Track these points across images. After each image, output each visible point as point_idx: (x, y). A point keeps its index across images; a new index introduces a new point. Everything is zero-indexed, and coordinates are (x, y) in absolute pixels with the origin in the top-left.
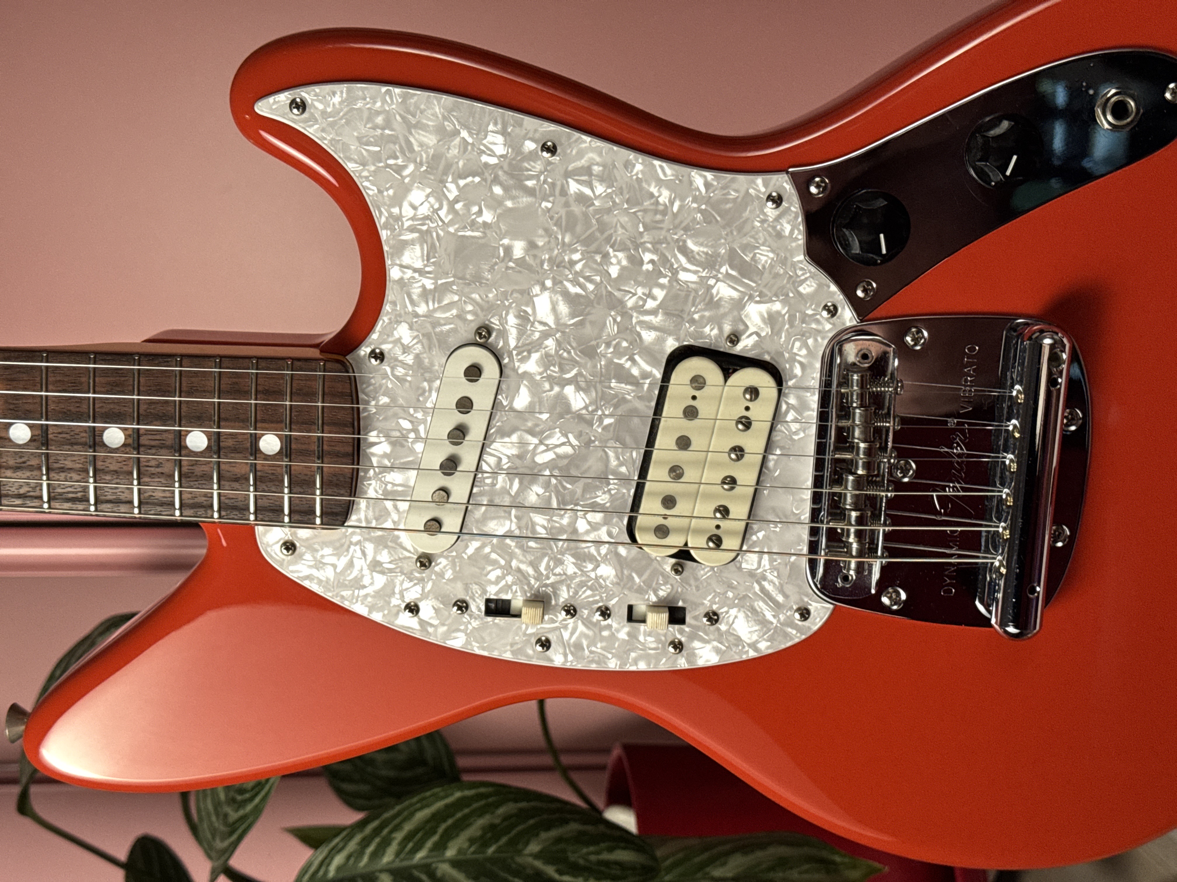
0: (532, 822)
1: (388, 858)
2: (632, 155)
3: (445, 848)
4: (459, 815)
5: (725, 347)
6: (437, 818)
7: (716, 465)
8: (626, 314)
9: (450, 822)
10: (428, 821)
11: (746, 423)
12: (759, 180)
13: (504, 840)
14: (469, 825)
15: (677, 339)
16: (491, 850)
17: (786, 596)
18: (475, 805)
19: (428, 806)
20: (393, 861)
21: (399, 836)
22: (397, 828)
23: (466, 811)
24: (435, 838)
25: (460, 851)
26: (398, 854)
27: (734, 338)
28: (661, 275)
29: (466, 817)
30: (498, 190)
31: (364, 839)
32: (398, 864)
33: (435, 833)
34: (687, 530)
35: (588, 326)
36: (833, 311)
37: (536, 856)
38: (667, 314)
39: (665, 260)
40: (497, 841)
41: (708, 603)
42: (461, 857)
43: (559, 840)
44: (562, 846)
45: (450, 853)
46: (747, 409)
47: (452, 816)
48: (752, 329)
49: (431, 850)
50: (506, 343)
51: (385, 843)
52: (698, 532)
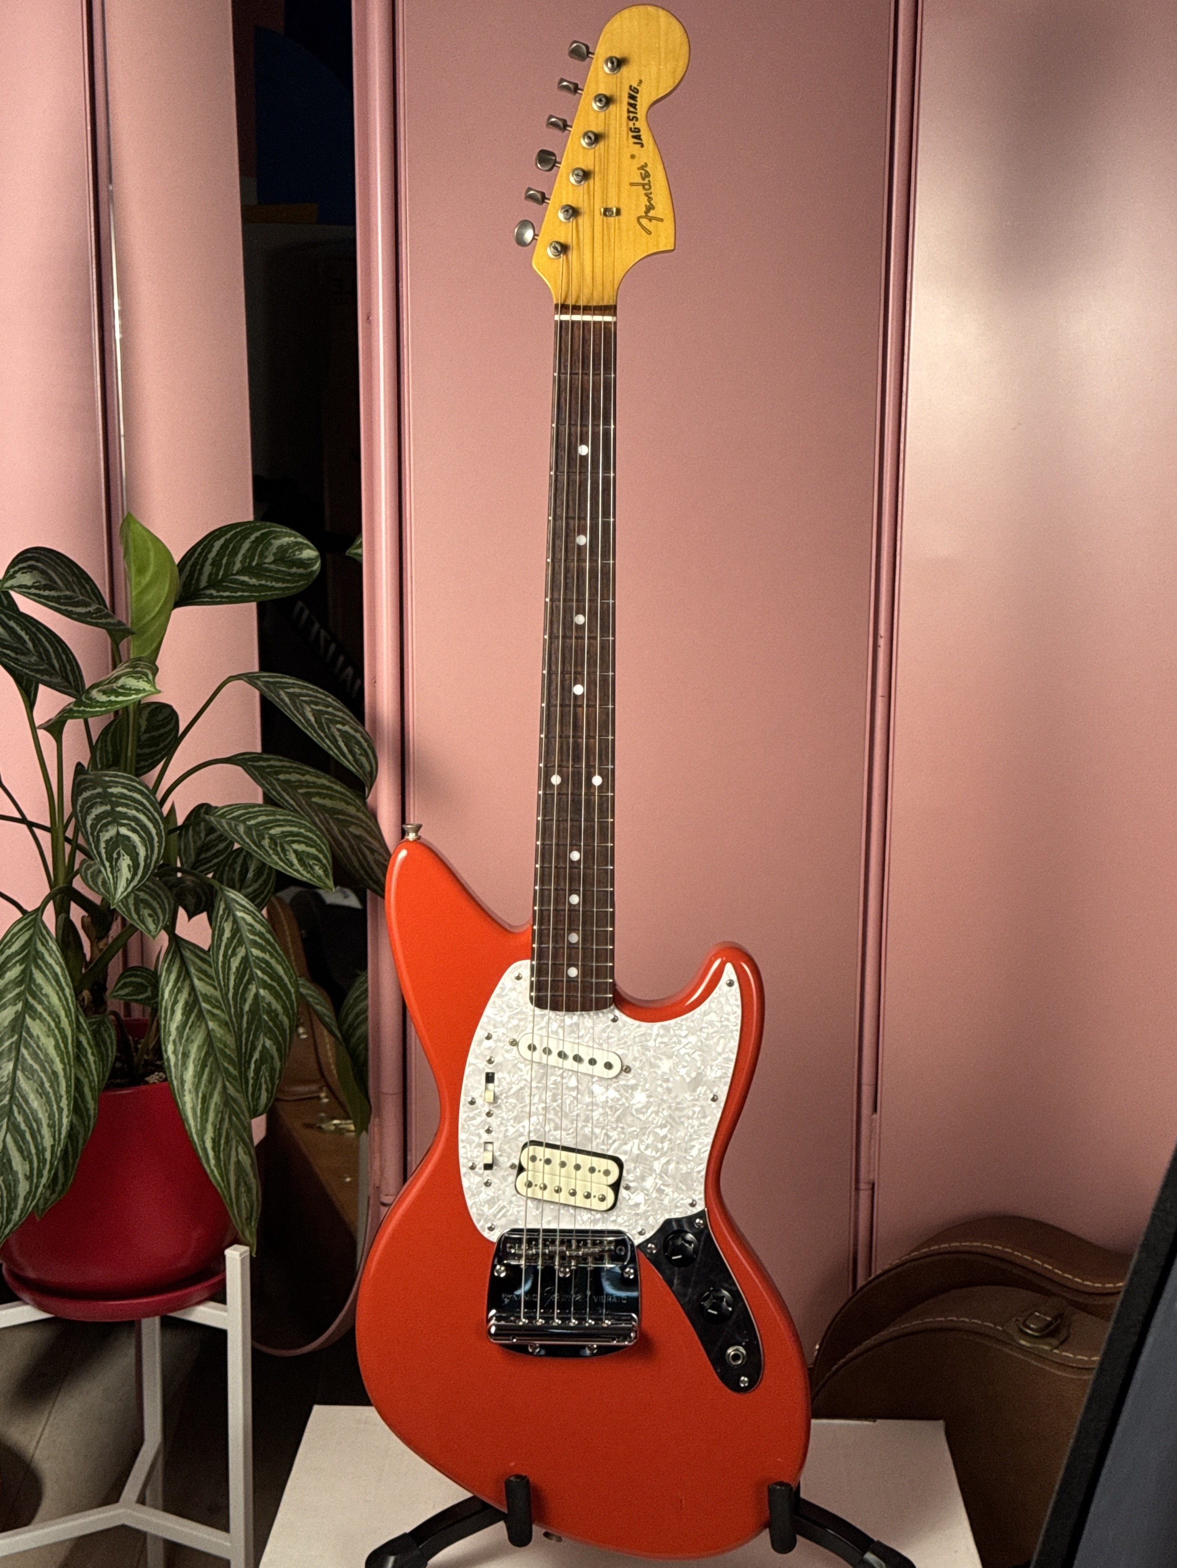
0: (280, 1039)
1: (255, 952)
2: (712, 1137)
3: (264, 988)
4: (282, 993)
5: (623, 1184)
6: (279, 980)
7: (568, 1184)
8: (637, 1136)
9: (278, 988)
10: (277, 973)
11: (588, 1196)
12: (702, 1196)
13: (271, 1024)
14: (277, 1001)
15: (626, 1161)
16: (265, 1017)
17: (500, 1219)
18: (287, 1002)
19: (286, 973)
20: (253, 955)
21: (267, 957)
22: (271, 955)
23: (284, 998)
24: (269, 981)
25: (263, 997)
26: (257, 958)
27: (627, 1188)
28: (657, 1152)
29: (281, 997)
30: (694, 1075)
31: (262, 934)
32: (251, 959)
33: (272, 980)
34: (534, 1171)
35: (632, 1118)
36: (641, 1233)
37: (264, 1046)
38: (638, 1155)
39: (664, 1154)
40: (271, 1020)
41: (495, 1181)
42: (260, 1000)
43: (272, 1058)
44: (269, 1060)
45: (262, 992)
46: (595, 1197)
47: (282, 989)
48: (632, 1196)
49: (262, 979)
50: (622, 1080)
51: (263, 949)
52: (534, 1176)
